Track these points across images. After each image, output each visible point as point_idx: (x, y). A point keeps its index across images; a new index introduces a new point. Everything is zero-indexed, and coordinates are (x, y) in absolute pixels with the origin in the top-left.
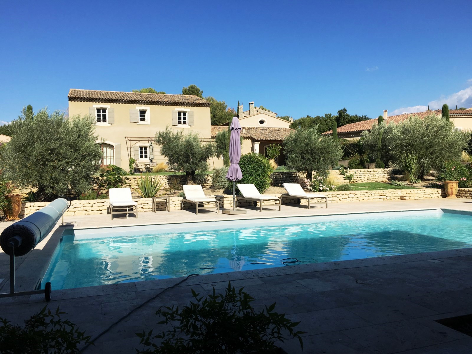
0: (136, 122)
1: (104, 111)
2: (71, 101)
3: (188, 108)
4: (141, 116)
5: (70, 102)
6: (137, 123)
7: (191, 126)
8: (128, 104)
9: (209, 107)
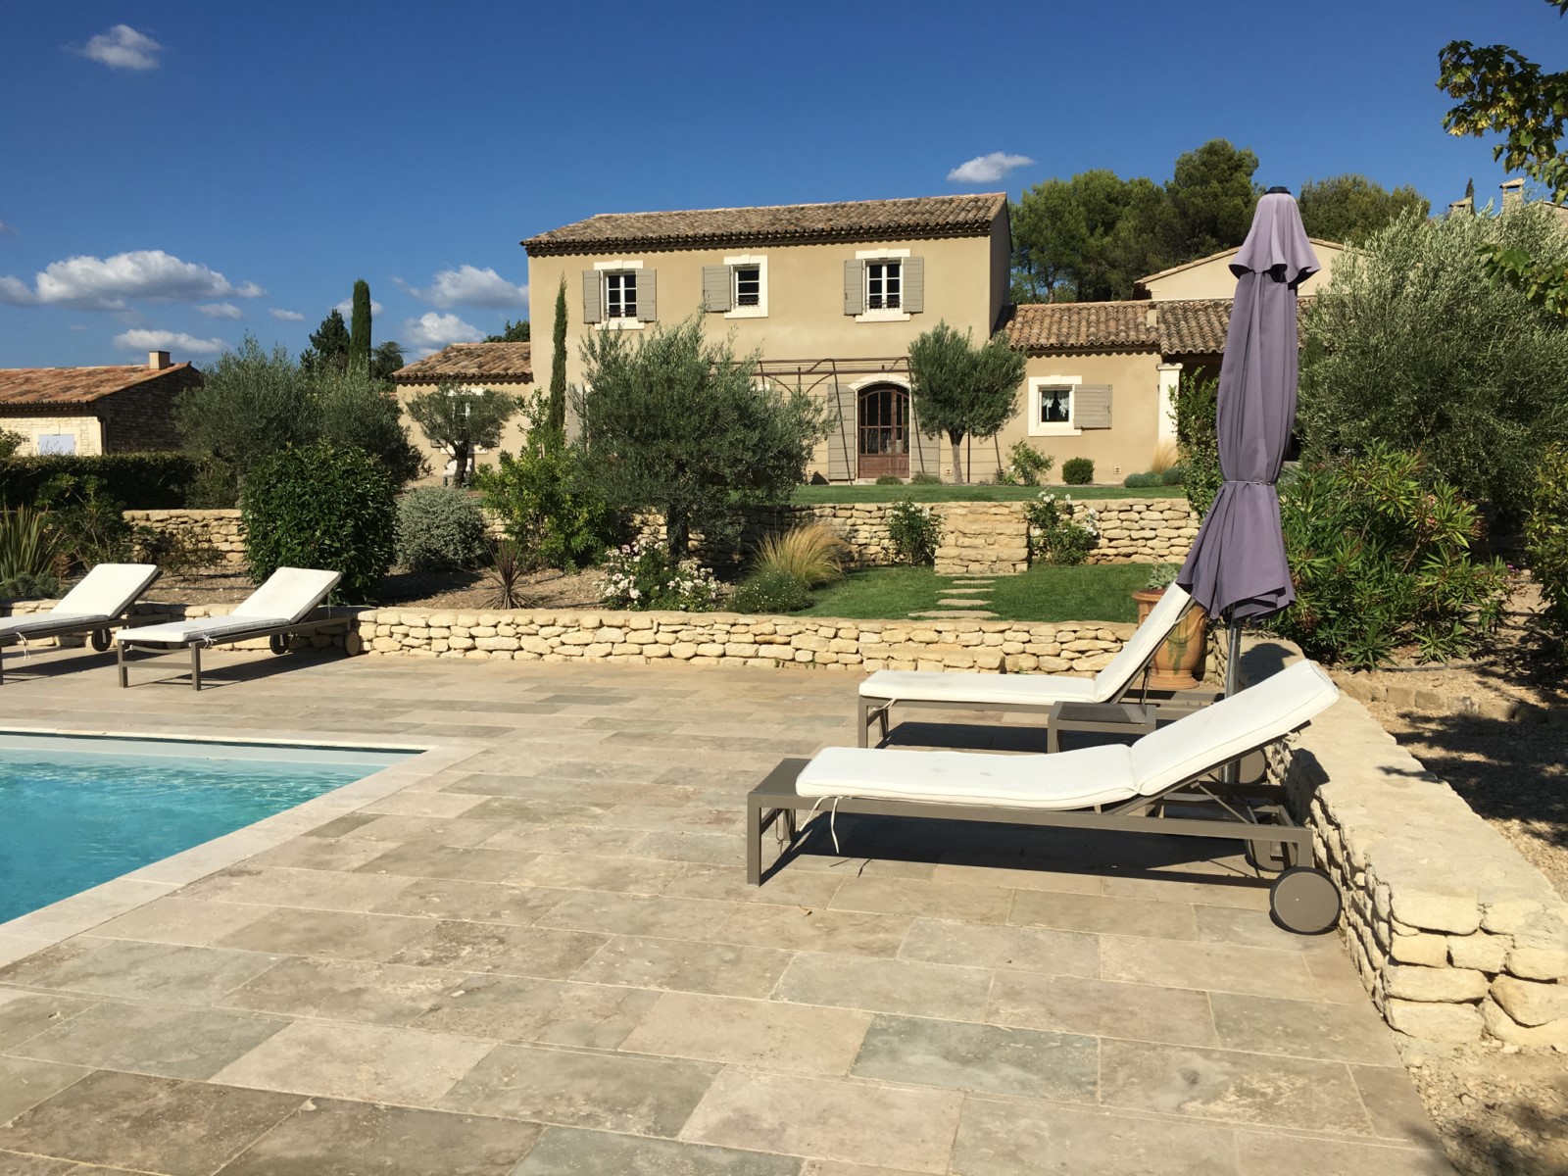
0: (722, 312)
1: (631, 279)
2: (535, 256)
3: (903, 247)
4: (742, 288)
5: (531, 258)
6: (727, 315)
7: (912, 313)
8: (699, 249)
9: (986, 236)
